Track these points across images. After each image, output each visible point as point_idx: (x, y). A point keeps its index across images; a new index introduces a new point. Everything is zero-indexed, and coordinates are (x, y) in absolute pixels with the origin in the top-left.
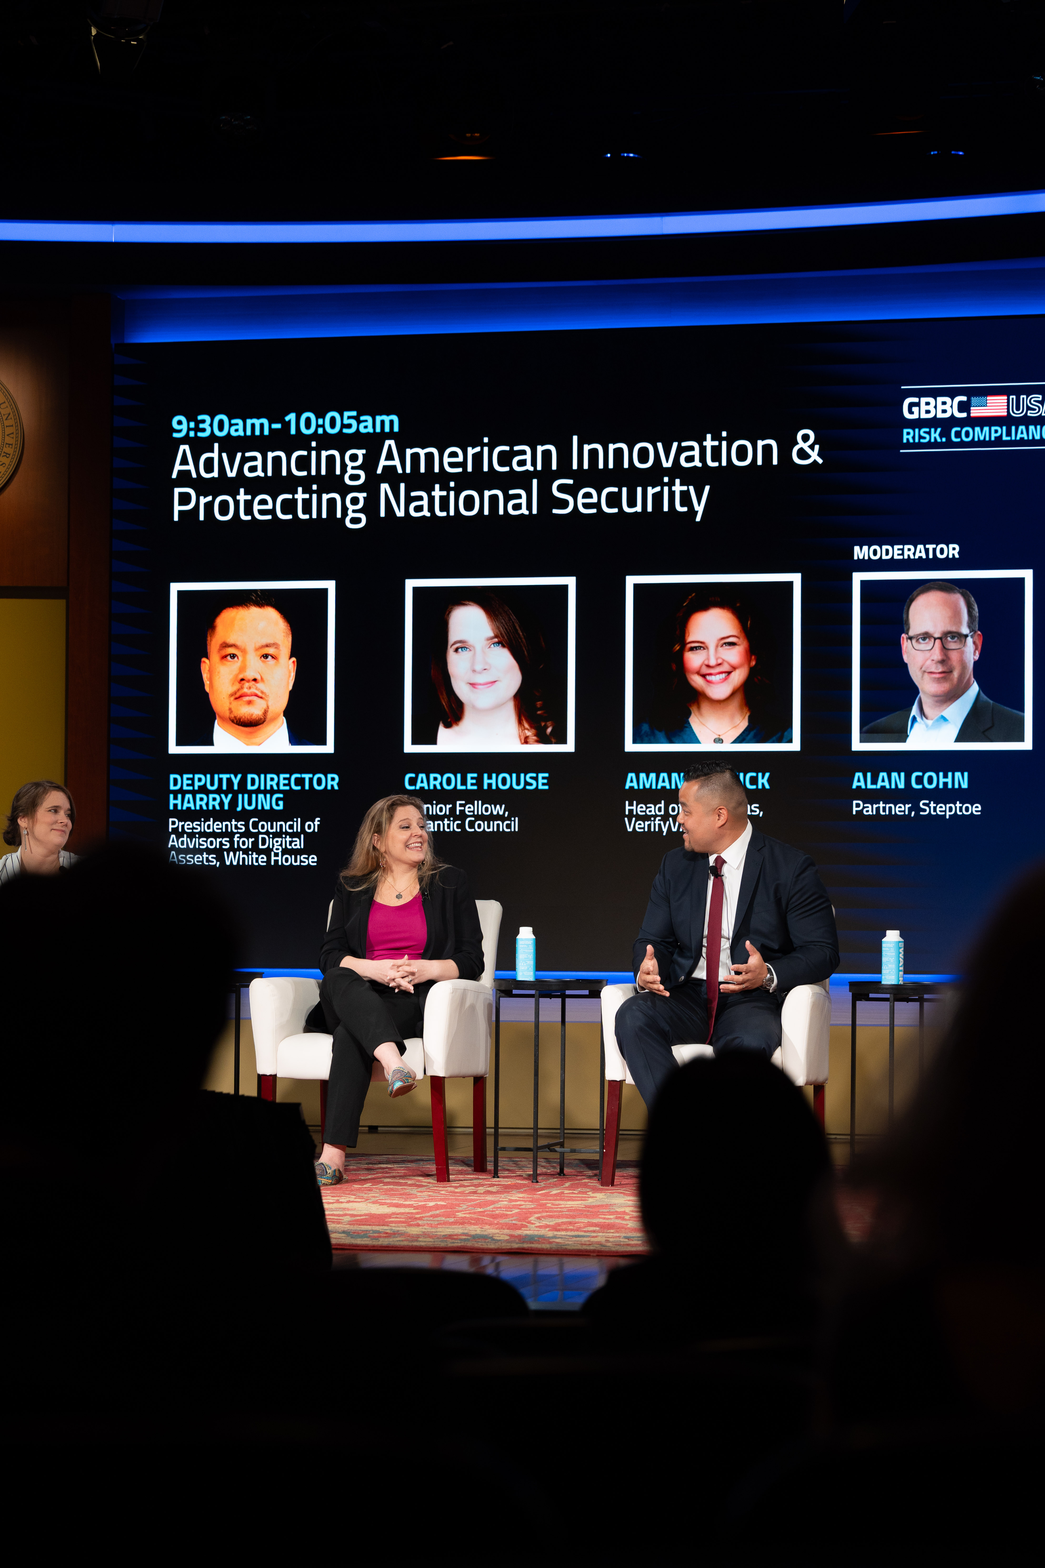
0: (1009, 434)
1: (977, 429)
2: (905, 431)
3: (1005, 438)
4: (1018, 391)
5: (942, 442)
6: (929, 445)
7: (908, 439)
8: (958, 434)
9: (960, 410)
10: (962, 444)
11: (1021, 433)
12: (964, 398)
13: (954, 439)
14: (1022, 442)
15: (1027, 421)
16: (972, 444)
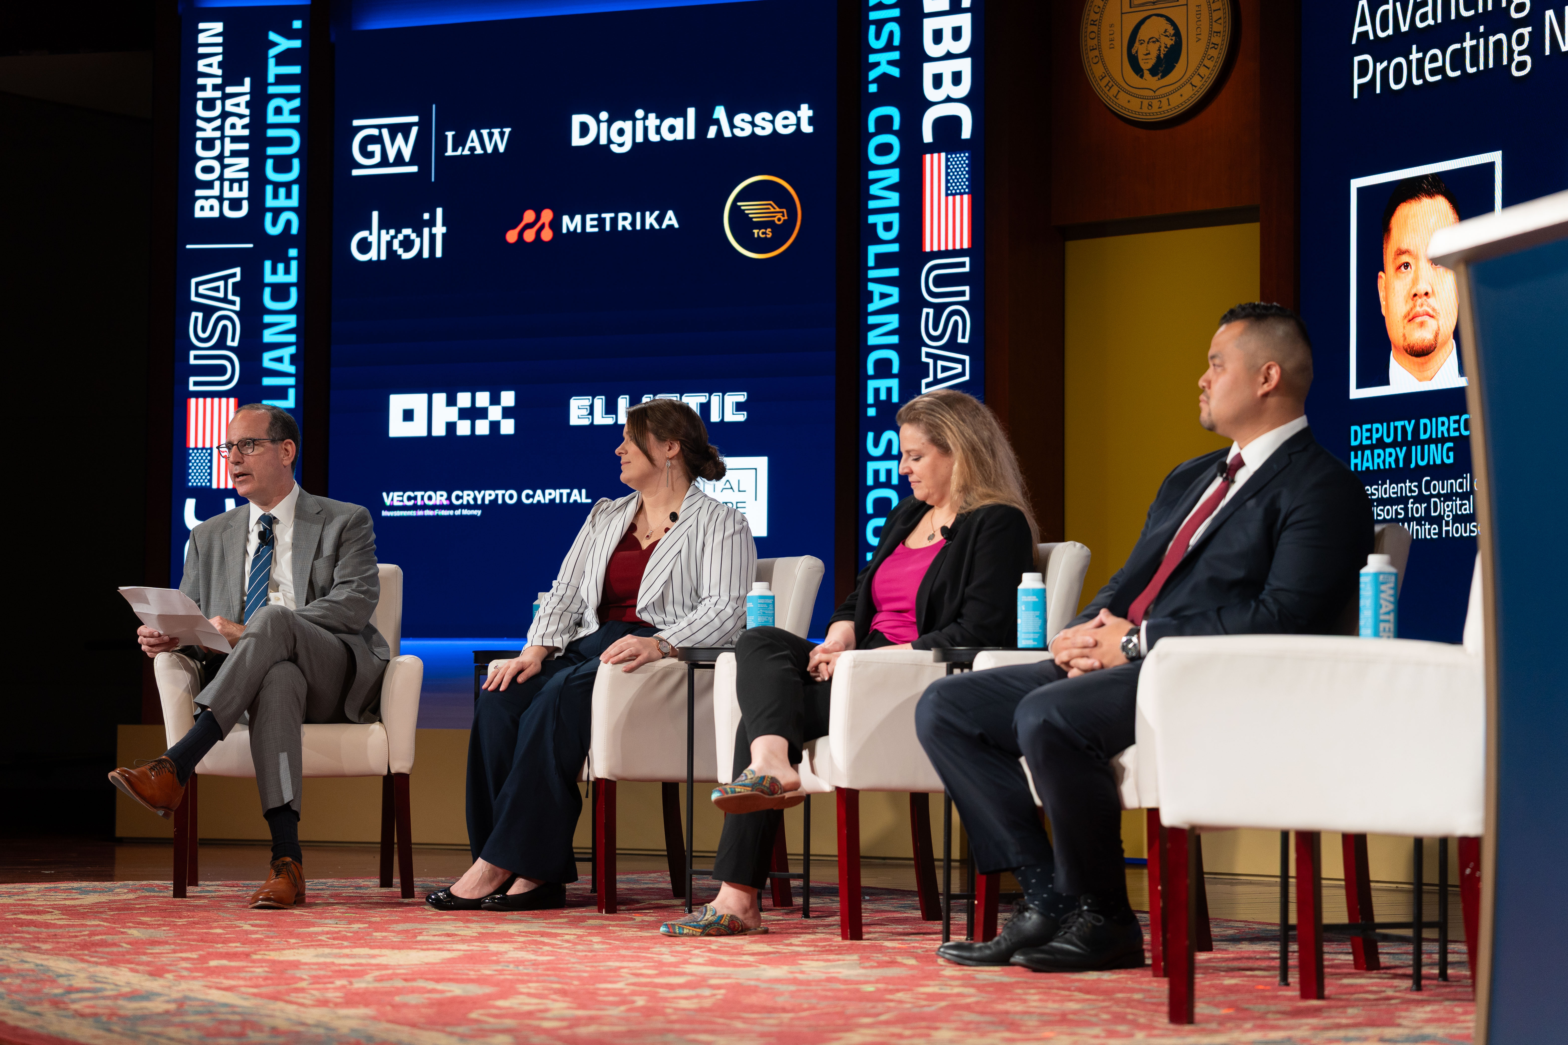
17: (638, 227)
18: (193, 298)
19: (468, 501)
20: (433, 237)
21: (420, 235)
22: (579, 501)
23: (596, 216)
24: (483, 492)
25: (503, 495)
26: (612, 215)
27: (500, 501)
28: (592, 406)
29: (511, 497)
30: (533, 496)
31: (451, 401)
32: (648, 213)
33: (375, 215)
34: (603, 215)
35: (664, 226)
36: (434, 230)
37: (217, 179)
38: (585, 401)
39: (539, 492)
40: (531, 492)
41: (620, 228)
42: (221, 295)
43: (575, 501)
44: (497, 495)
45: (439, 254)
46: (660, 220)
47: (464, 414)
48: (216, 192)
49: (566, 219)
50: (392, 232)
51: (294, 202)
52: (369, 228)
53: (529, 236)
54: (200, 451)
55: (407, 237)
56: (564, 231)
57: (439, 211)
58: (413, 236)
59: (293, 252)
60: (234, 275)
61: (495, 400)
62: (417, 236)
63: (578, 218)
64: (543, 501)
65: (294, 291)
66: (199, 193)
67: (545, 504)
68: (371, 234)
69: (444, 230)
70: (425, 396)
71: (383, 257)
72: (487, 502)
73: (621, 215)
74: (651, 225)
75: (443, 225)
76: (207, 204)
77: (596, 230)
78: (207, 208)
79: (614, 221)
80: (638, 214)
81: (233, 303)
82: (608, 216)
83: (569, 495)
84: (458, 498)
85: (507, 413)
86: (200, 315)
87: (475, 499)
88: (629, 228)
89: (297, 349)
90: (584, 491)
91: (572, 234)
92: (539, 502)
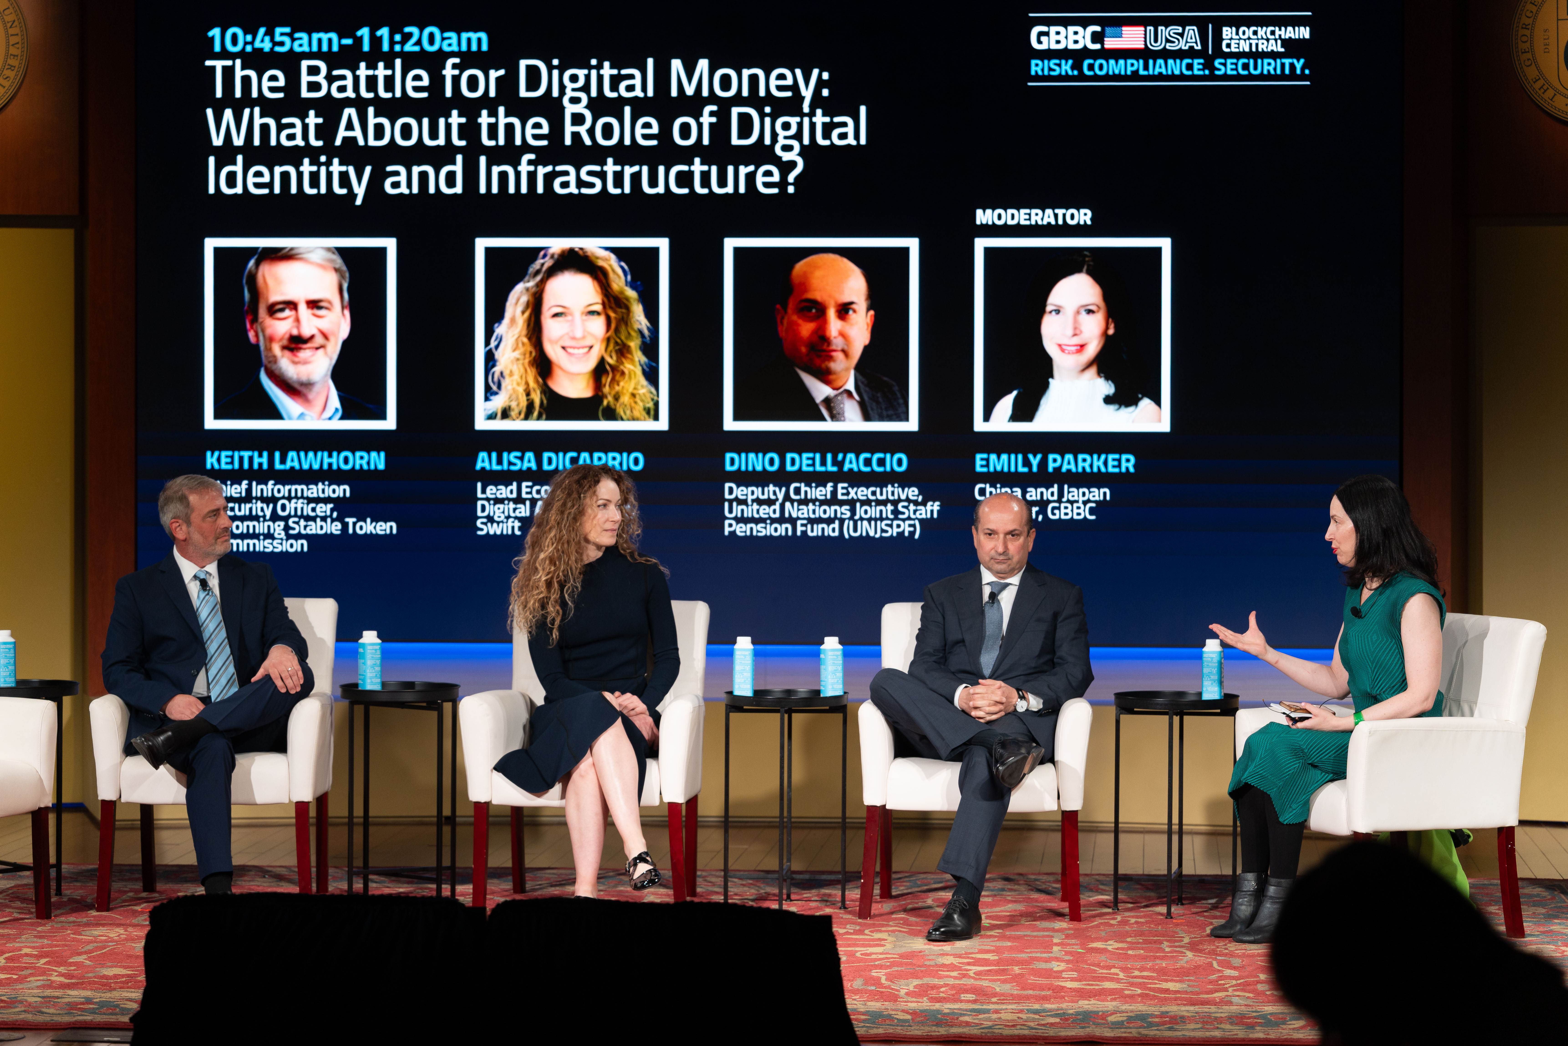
0: (1146, 68)
1: (1112, 62)
2: (1033, 62)
3: (1142, 72)
4: (1156, 22)
5: (1073, 76)
6: (1060, 78)
7: (1036, 72)
8: (1091, 67)
9: (1094, 41)
10: (1096, 78)
11: (1159, 67)
12: (1098, 28)
13: (1086, 72)
14: (1160, 77)
15: (1165, 54)
16: (1107, 77)
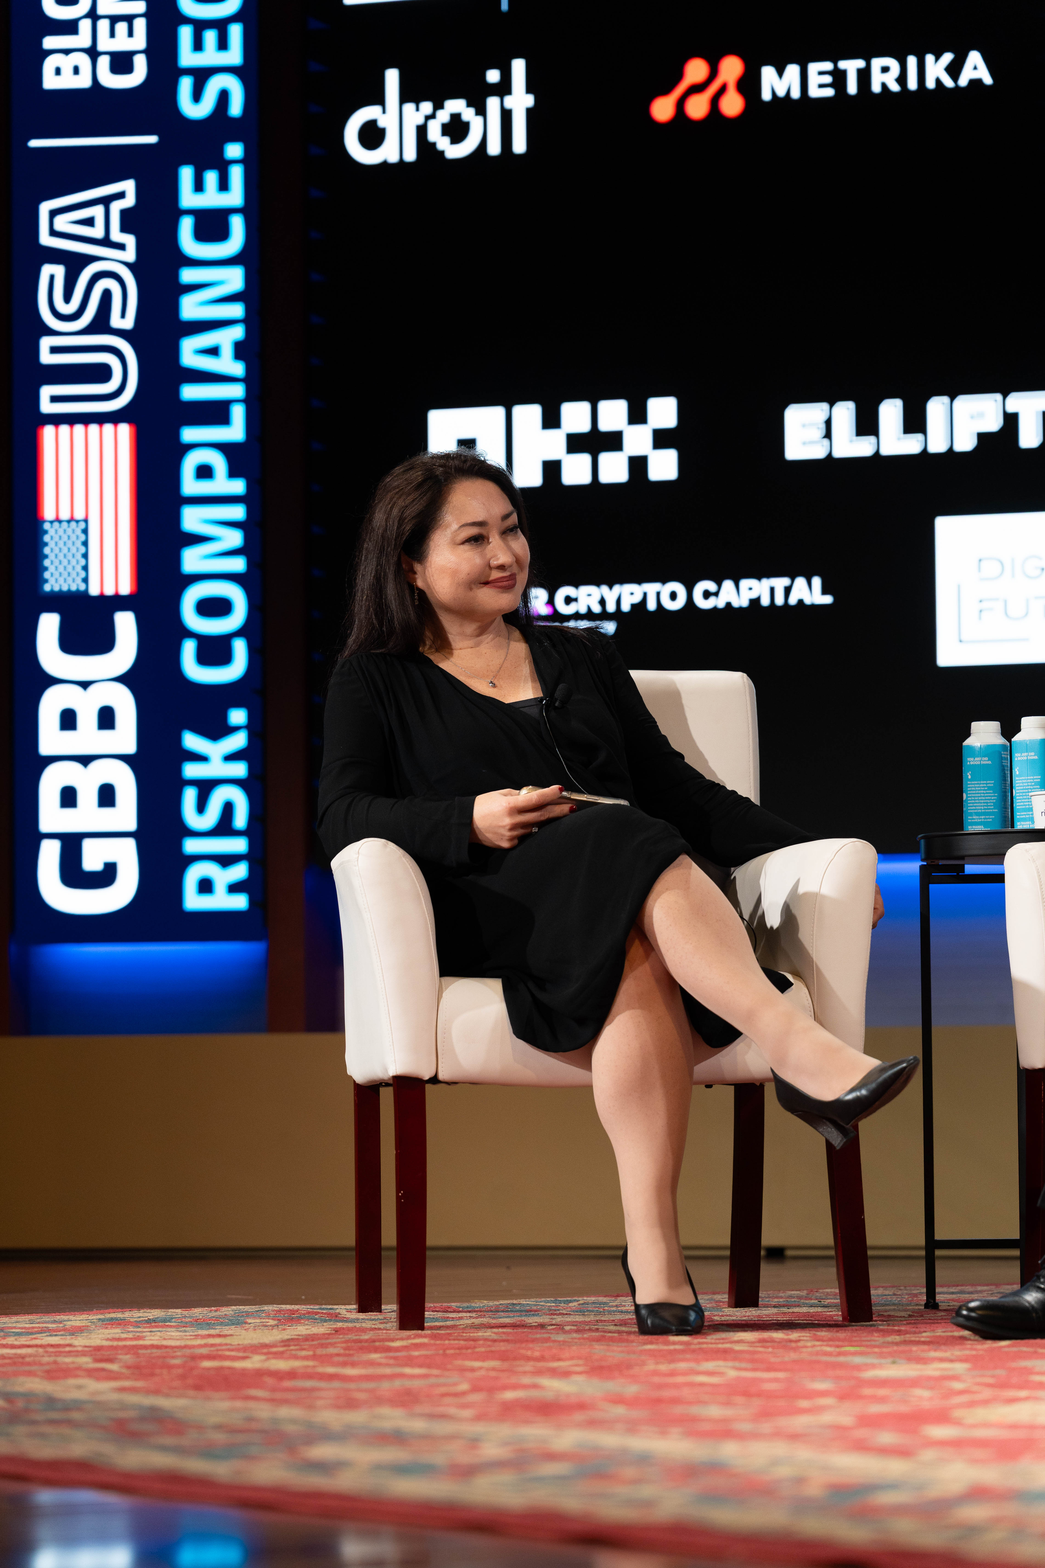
17: (912, 84)
18: (45, 239)
19: (589, 608)
20: (506, 116)
21: (481, 111)
22: (808, 601)
23: (828, 66)
24: (617, 588)
25: (658, 594)
26: (861, 63)
27: (652, 606)
28: (828, 423)
29: (673, 596)
30: (716, 594)
31: (551, 421)
32: (930, 58)
33: (392, 77)
34: (843, 64)
35: (963, 81)
36: (509, 102)
37: (86, 16)
38: (816, 412)
39: (728, 585)
40: (711, 586)
41: (876, 88)
42: (97, 232)
43: (801, 602)
44: (645, 594)
45: (520, 145)
46: (954, 70)
47: (575, 443)
48: (83, 39)
49: (768, 73)
50: (427, 107)
51: (234, 56)
52: (379, 99)
53: (697, 108)
54: (65, 525)
55: (456, 117)
56: (766, 96)
57: (519, 67)
58: (468, 114)
59: (234, 150)
60: (121, 195)
61: (637, 416)
62: (478, 113)
63: (793, 71)
64: (736, 604)
65: (237, 224)
66: (50, 42)
67: (741, 609)
68: (384, 112)
69: (529, 101)
70: (499, 412)
71: (411, 155)
72: (626, 607)
73: (877, 63)
74: (938, 81)
75: (529, 90)
76: (66, 63)
77: (829, 92)
78: (67, 71)
79: (864, 76)
80: (912, 61)
81: (121, 247)
82: (851, 66)
83: (788, 590)
84: (568, 600)
85: (661, 439)
86: (59, 271)
87: (602, 602)
88: (895, 87)
89: (248, 331)
90: (817, 581)
91: (782, 103)
92: (729, 605)
